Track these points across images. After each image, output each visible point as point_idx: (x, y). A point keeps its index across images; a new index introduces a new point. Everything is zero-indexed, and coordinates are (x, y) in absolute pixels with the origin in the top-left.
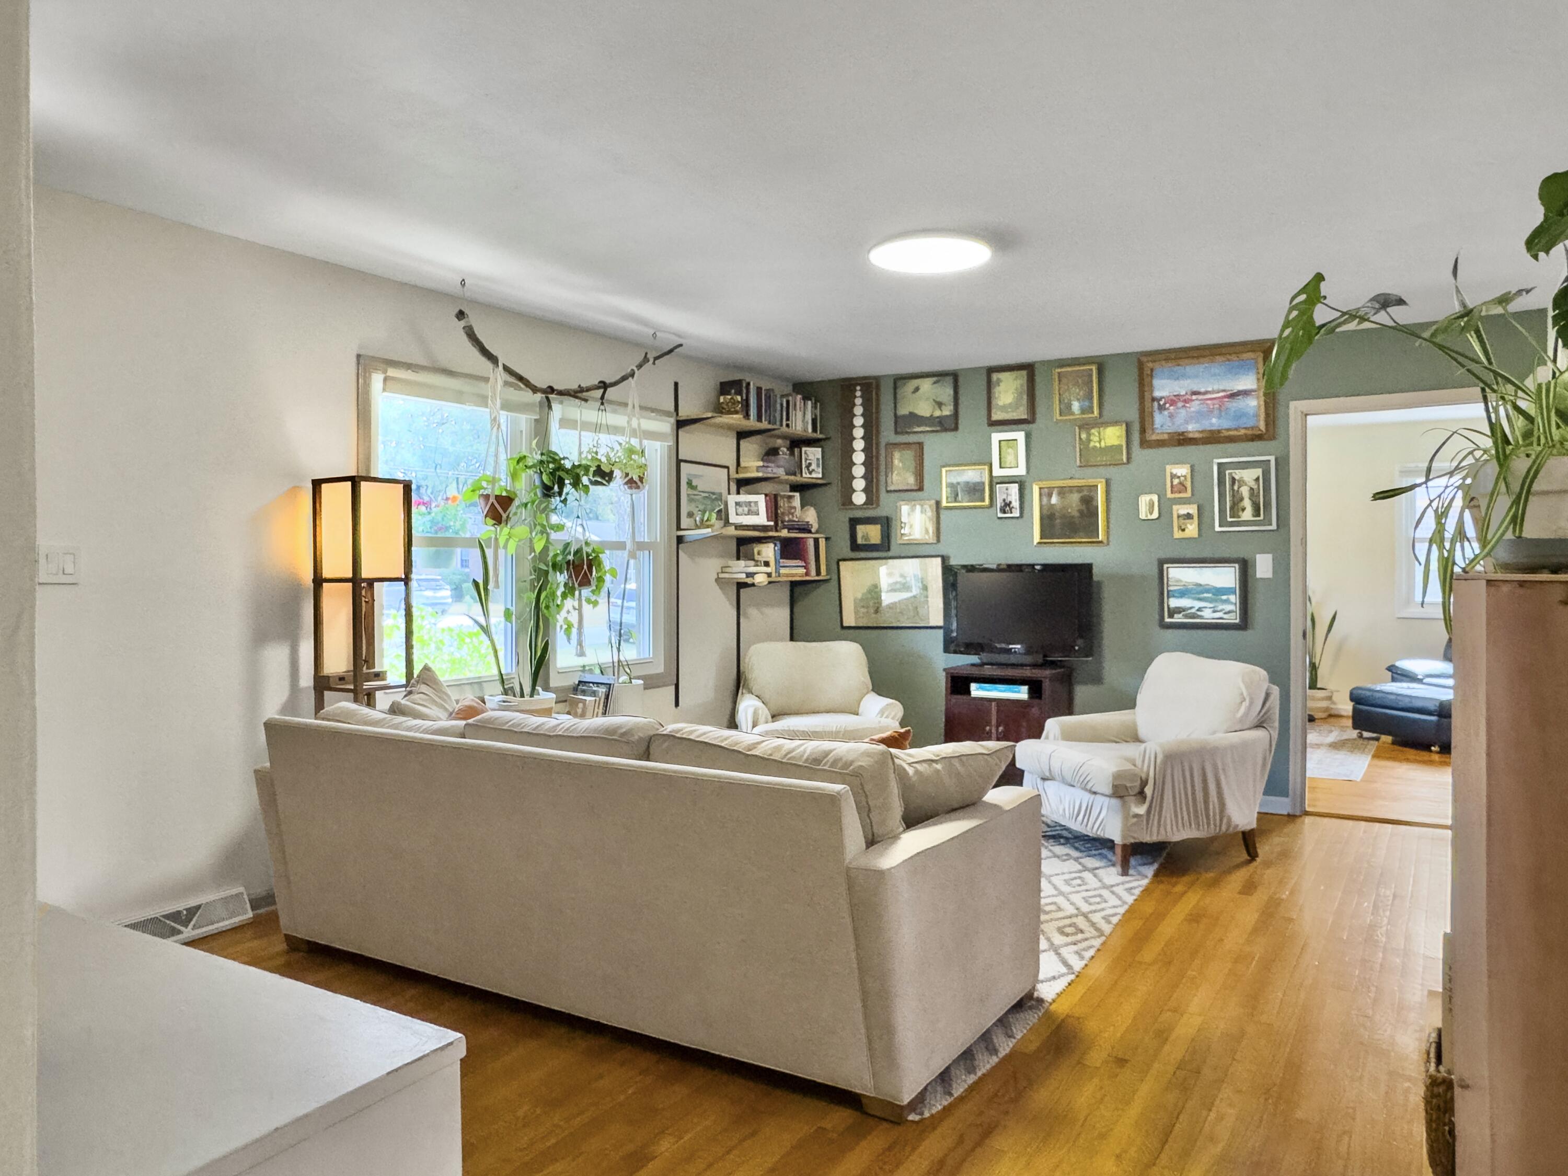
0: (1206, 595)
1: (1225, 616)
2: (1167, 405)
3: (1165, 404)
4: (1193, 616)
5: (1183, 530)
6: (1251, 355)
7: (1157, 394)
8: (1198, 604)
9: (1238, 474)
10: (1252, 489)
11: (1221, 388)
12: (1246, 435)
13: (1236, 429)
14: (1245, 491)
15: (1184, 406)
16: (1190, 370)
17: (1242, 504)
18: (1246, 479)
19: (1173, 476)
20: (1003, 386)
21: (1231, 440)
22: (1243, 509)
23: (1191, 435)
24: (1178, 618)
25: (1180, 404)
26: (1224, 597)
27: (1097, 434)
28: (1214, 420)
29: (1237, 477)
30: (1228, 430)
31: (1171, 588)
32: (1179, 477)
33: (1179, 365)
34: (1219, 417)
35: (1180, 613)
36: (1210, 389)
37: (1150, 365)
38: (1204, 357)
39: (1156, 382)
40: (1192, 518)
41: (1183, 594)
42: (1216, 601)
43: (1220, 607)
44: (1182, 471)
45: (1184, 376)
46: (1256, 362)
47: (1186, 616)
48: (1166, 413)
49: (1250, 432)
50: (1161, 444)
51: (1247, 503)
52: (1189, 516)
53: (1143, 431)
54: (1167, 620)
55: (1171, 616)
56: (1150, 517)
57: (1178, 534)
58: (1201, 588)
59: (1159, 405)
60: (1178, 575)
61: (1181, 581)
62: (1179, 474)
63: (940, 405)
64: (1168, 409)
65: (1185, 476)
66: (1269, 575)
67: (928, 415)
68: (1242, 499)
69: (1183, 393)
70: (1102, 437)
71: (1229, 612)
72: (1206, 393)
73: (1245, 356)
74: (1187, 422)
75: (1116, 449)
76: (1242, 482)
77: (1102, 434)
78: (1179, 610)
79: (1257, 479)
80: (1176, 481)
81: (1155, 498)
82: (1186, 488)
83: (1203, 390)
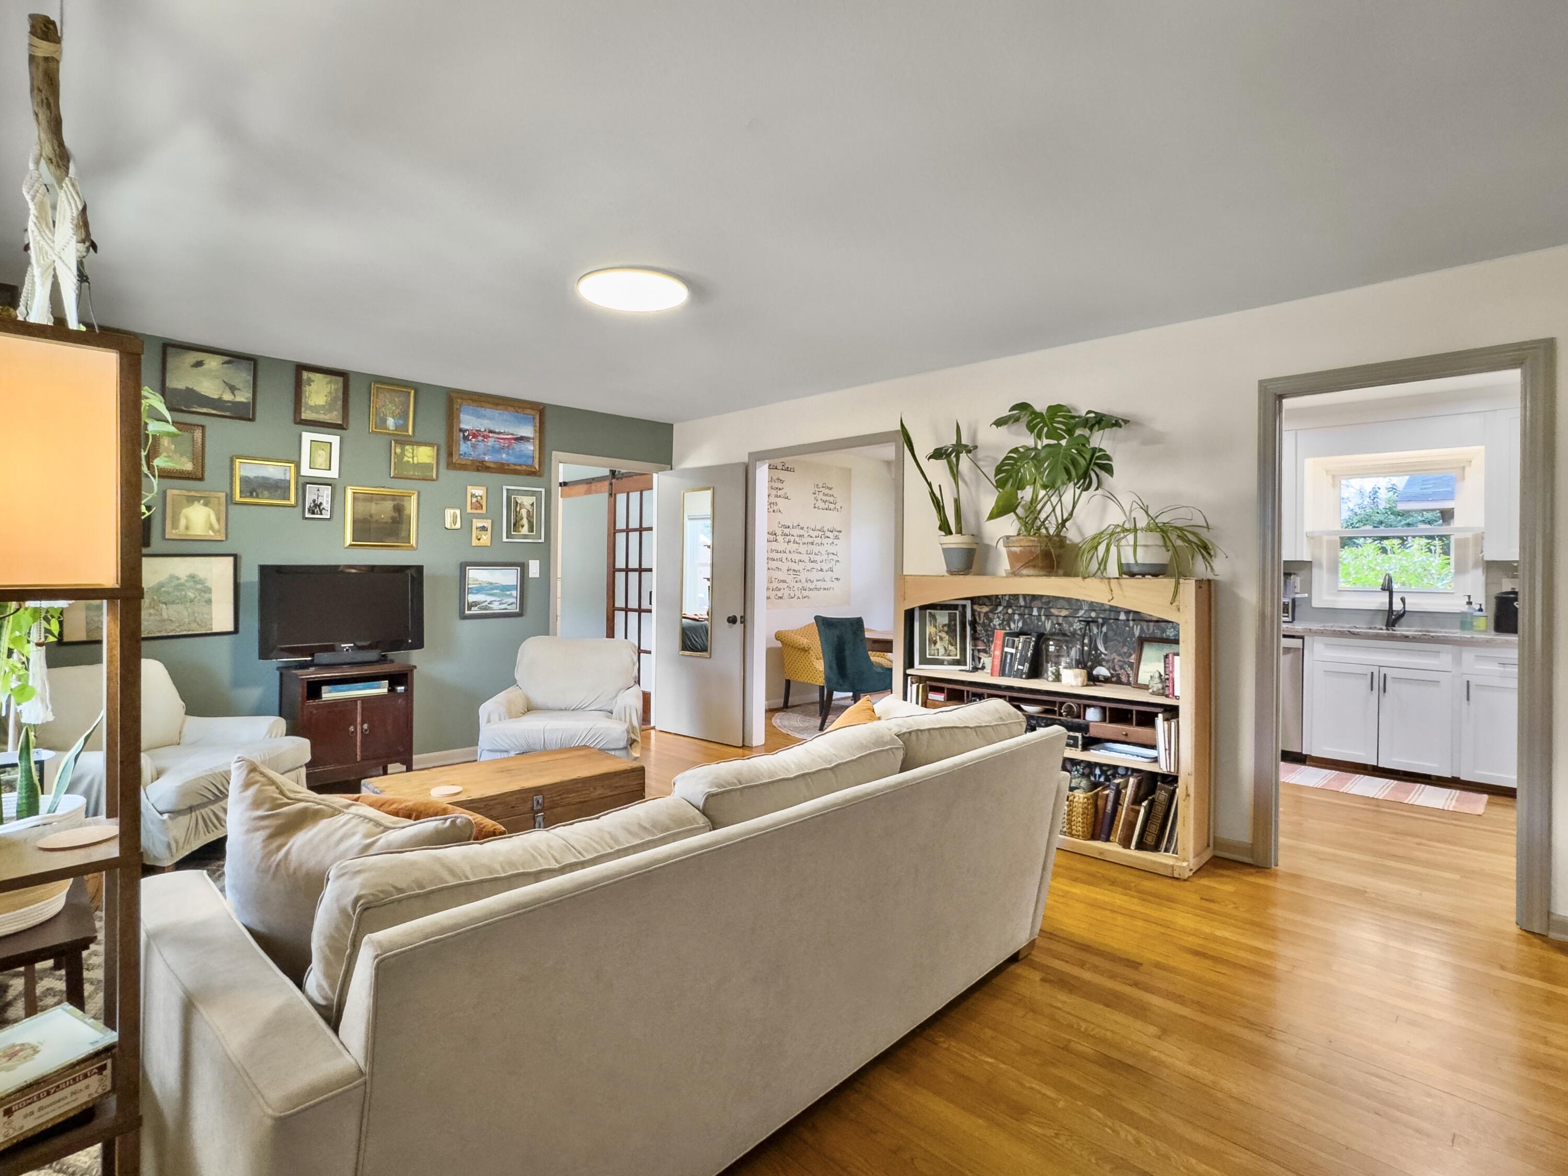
0: (495, 591)
1: (508, 607)
2: (471, 437)
3: (469, 435)
4: (486, 608)
5: (479, 539)
6: (533, 413)
7: (463, 426)
8: (489, 599)
9: (522, 499)
10: (528, 511)
11: (511, 431)
12: (525, 470)
13: (520, 465)
14: (524, 512)
15: (483, 440)
16: (489, 412)
17: (521, 522)
18: (525, 503)
19: (473, 495)
20: (314, 386)
21: (516, 472)
22: (523, 526)
23: (488, 464)
24: (475, 611)
25: (480, 438)
26: (508, 593)
27: (411, 451)
28: (504, 456)
29: (519, 502)
30: (515, 465)
31: (470, 586)
32: (477, 497)
33: (482, 407)
34: (508, 454)
35: (476, 605)
36: (502, 431)
37: (459, 401)
38: (500, 405)
39: (463, 416)
40: (487, 530)
41: (479, 590)
42: (503, 596)
43: (505, 601)
44: (480, 491)
45: (484, 416)
46: (534, 419)
47: (481, 609)
48: (469, 443)
49: (528, 469)
50: (463, 467)
51: (525, 522)
52: (484, 529)
53: (450, 454)
54: (467, 612)
55: (469, 609)
56: (453, 527)
57: (475, 542)
58: (490, 586)
59: (464, 435)
60: (475, 575)
61: (477, 580)
62: (477, 494)
63: (233, 389)
64: (470, 440)
65: (481, 497)
66: (537, 576)
67: (216, 397)
68: (522, 519)
69: (483, 430)
70: (415, 454)
71: (512, 604)
72: (500, 433)
73: (529, 411)
74: (485, 454)
75: (427, 466)
76: (522, 506)
77: (415, 451)
78: (475, 604)
79: (532, 505)
80: (474, 500)
81: (458, 512)
82: (482, 506)
83: (497, 430)
